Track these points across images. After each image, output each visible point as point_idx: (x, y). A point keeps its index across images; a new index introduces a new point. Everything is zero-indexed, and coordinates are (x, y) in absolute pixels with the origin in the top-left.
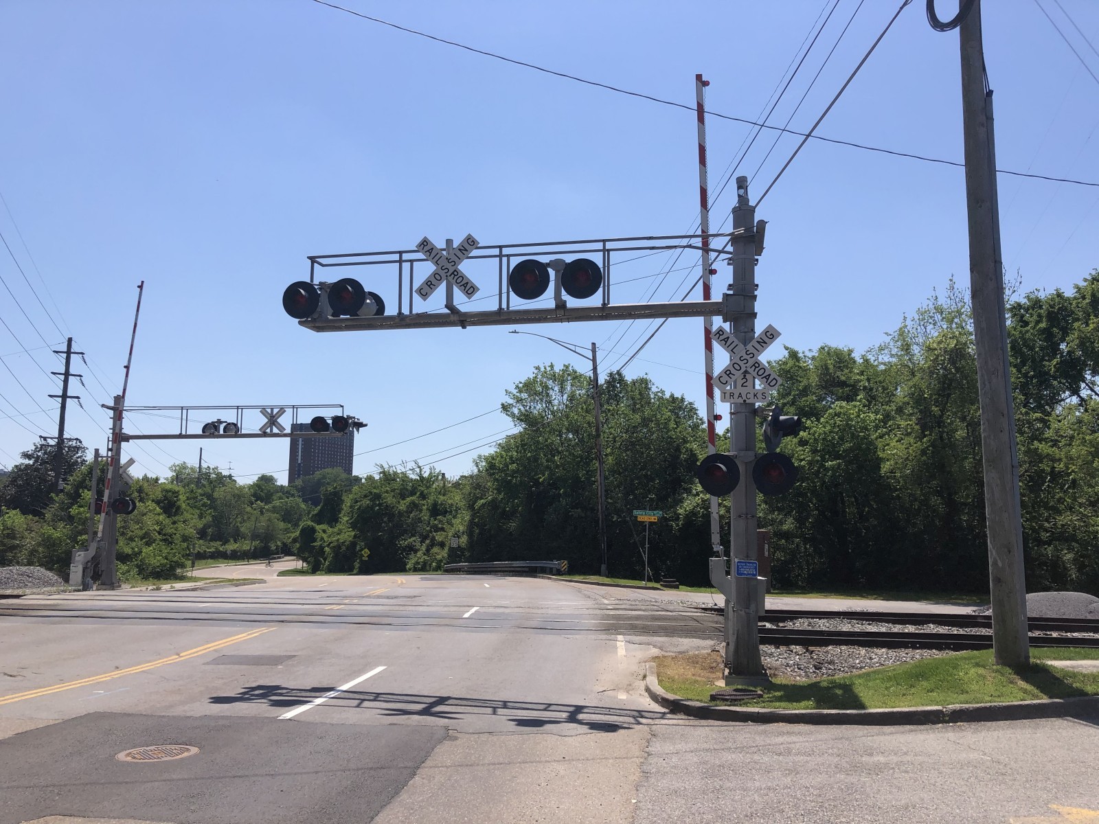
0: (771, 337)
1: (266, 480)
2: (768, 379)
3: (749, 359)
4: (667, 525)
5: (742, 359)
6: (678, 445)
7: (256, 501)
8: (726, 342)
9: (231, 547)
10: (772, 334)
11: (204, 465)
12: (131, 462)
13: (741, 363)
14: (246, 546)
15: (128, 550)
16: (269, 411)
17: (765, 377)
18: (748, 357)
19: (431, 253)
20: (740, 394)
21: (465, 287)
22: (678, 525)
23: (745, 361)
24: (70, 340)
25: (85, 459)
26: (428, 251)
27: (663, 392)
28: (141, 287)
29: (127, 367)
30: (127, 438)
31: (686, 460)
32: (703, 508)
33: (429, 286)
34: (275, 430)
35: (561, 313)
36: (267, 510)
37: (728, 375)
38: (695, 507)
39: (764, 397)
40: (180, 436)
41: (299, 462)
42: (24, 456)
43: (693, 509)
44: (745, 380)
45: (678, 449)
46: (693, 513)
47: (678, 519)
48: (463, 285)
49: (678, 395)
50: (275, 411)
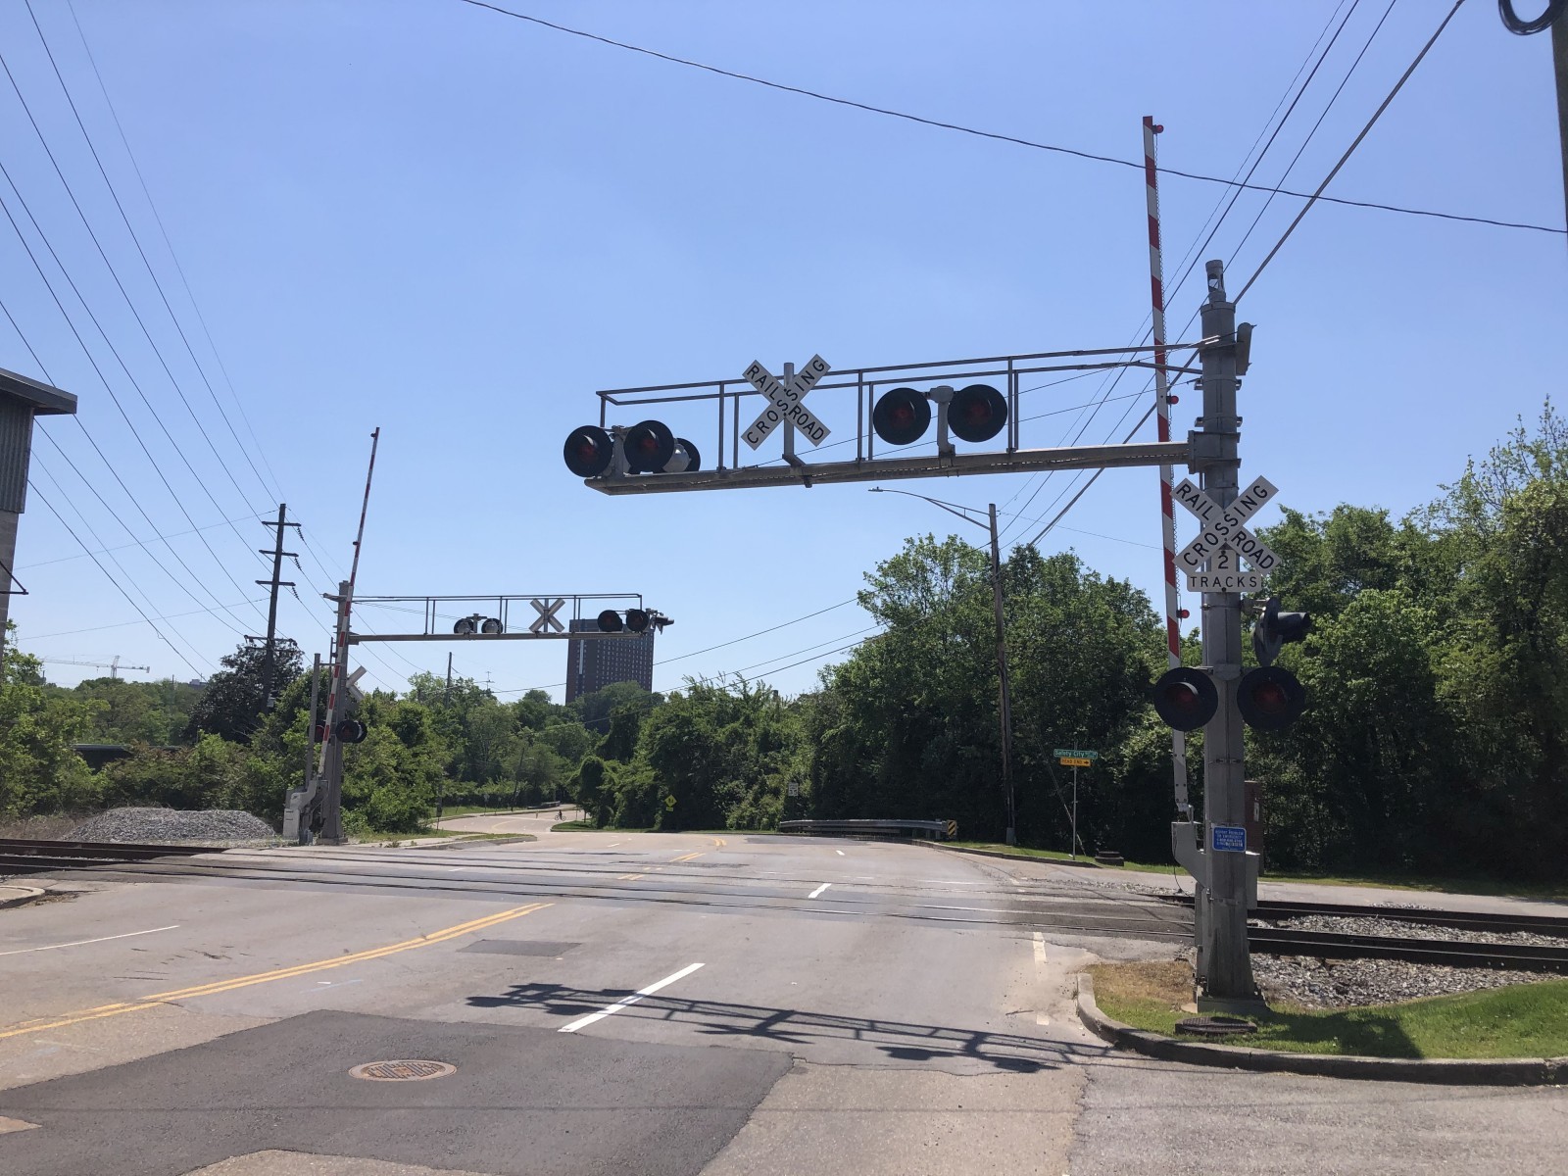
0: (1263, 494)
1: (536, 697)
2: (1258, 557)
3: (1230, 528)
4: (1105, 772)
5: (1219, 527)
6: (1121, 654)
7: (523, 726)
8: (1195, 502)
9: (490, 789)
10: (1264, 491)
11: (455, 677)
12: (361, 671)
13: (1218, 534)
14: (509, 788)
15: (355, 792)
16: (542, 602)
17: (1255, 554)
18: (1228, 525)
19: (763, 383)
20: (1217, 578)
21: (811, 429)
22: (1121, 772)
23: (1224, 531)
24: (283, 507)
25: (301, 667)
26: (760, 380)
27: (1096, 575)
28: (375, 436)
29: (357, 544)
30: (356, 639)
31: (1132, 676)
32: (1160, 747)
33: (760, 429)
34: (551, 629)
35: (947, 463)
36: (538, 739)
37: (1198, 551)
38: (1147, 746)
39: (1253, 584)
40: (425, 637)
41: (581, 672)
42: (226, 662)
43: (1145, 749)
44: (1224, 559)
45: (1120, 660)
46: (1144, 755)
47: (1121, 763)
48: (808, 426)
49: (1119, 579)
50: (551, 602)
